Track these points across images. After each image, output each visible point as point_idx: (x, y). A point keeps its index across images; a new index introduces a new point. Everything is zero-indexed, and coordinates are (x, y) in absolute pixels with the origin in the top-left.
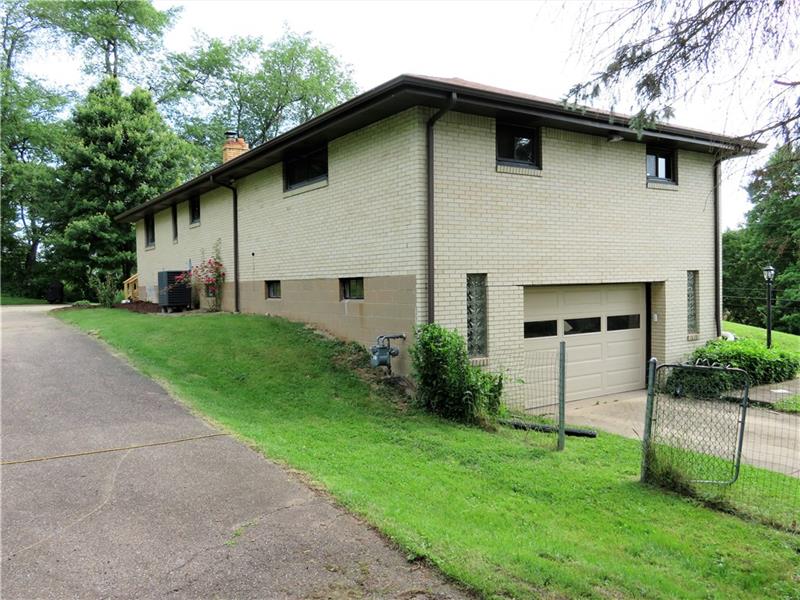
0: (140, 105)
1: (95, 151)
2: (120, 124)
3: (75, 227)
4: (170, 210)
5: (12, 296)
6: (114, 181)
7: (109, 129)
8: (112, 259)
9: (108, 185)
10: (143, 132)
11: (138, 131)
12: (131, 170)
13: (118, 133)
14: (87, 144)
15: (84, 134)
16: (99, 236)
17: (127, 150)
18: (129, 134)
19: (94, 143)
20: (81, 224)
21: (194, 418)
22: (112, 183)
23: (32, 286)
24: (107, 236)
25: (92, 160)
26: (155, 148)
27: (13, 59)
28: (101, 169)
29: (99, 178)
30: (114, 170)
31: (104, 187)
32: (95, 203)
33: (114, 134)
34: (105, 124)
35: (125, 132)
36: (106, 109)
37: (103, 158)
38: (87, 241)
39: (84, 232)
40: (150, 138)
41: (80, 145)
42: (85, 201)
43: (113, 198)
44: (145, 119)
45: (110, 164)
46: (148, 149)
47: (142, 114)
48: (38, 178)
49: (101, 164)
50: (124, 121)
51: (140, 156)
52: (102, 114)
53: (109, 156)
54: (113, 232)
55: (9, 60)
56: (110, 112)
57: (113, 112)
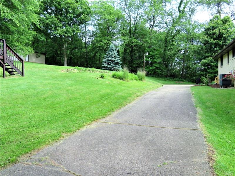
0: (225, 21)
1: (210, 38)
2: (218, 29)
3: (203, 62)
4: (227, 54)
5: (188, 82)
6: (215, 47)
7: (214, 31)
8: (214, 71)
9: (213, 48)
10: (226, 30)
11: (224, 30)
12: (221, 43)
13: (217, 32)
14: (207, 37)
15: (207, 34)
16: (210, 64)
17: (220, 36)
18: (221, 31)
19: (210, 36)
20: (205, 61)
21: (197, 122)
22: (215, 48)
23: (194, 79)
24: (212, 64)
25: (209, 41)
26: (230, 34)
27: (191, 17)
28: (212, 44)
29: (211, 47)
30: (215, 43)
31: (212, 49)
32: (209, 54)
33: (216, 32)
34: (213, 30)
35: (219, 31)
36: (214, 25)
37: (212, 40)
38: (207, 66)
39: (206, 63)
40: (228, 31)
41: (206, 38)
42: (206, 54)
43: (215, 52)
44: (226, 25)
45: (214, 42)
46: (227, 35)
47: (226, 24)
48: (193, 49)
49: (211, 42)
50: (219, 28)
51: (224, 38)
52: (213, 27)
53: (214, 39)
54: (215, 63)
55: (190, 17)
56: (215, 25)
57: (216, 25)
